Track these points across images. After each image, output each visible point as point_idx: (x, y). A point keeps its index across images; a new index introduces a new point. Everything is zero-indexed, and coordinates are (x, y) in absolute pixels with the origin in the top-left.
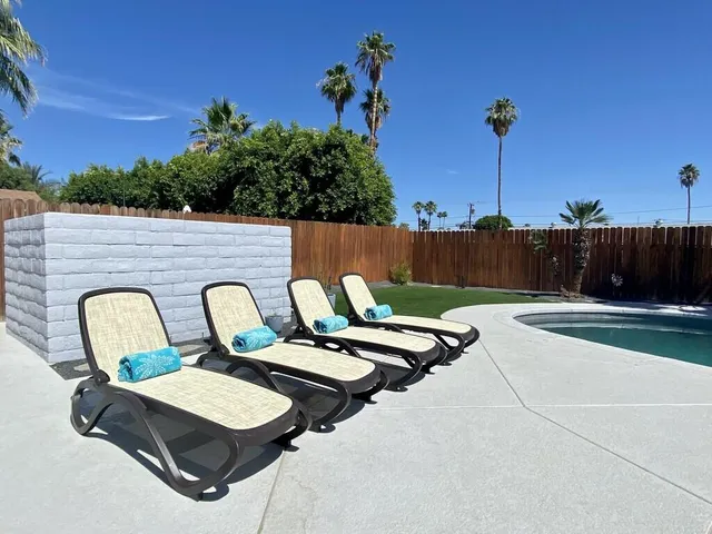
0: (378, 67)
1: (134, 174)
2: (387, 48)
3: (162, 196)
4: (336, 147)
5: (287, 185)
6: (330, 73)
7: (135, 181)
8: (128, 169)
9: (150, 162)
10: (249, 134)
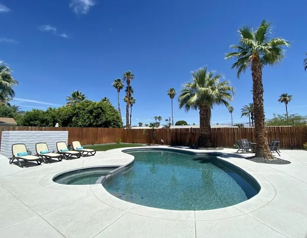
0: (129, 81)
1: (47, 112)
2: (132, 76)
3: (54, 119)
4: (99, 108)
5: (86, 117)
6: (116, 81)
7: (47, 114)
8: (45, 110)
9: (53, 108)
10: (84, 101)
